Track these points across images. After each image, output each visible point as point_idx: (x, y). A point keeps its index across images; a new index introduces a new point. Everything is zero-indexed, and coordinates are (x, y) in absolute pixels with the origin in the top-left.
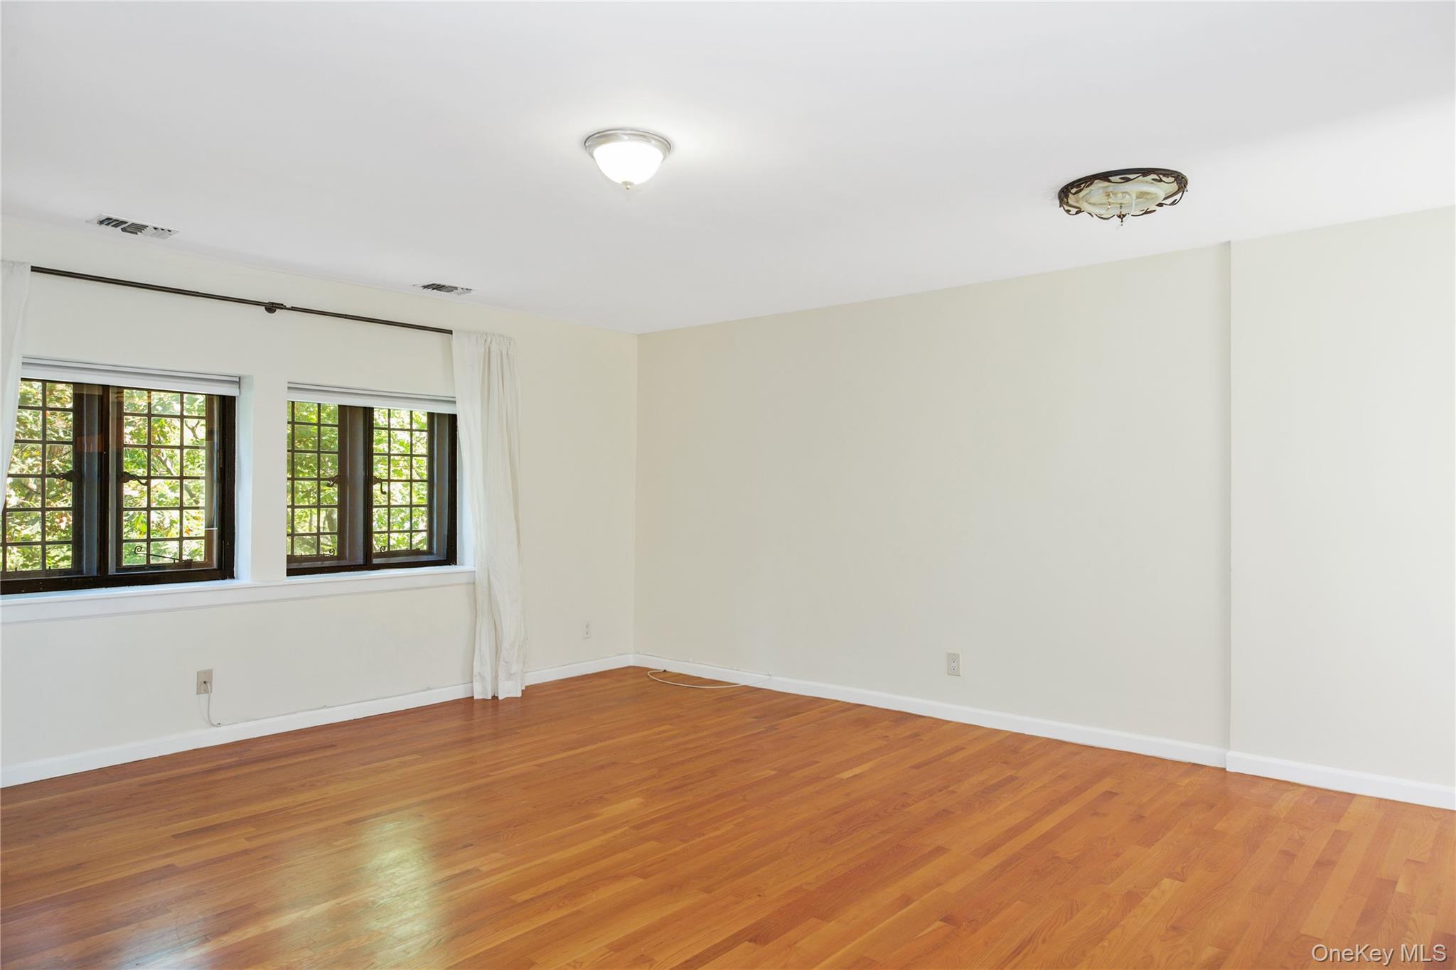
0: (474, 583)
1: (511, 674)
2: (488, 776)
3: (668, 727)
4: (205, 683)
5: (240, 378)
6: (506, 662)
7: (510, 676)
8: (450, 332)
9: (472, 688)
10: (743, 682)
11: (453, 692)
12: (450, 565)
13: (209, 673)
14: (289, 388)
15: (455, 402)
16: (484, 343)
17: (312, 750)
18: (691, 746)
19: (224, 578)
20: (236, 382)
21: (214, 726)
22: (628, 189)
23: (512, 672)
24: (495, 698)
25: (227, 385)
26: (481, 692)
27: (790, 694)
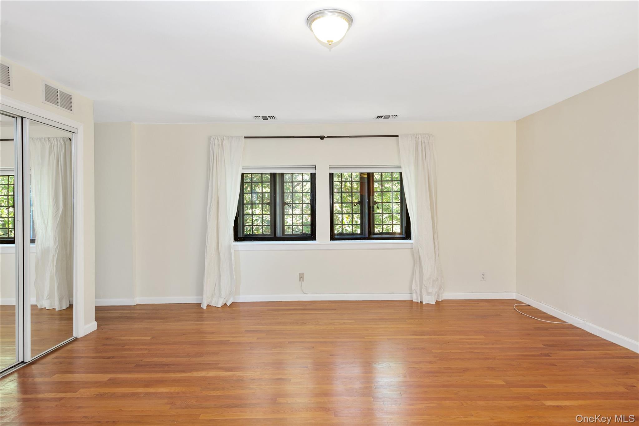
0: (413, 249)
1: (429, 293)
2: (364, 338)
3: (482, 337)
4: (302, 277)
5: (316, 166)
6: (426, 287)
7: (429, 294)
8: (397, 136)
9: (412, 295)
10: (570, 322)
11: (404, 296)
12: (407, 240)
13: (303, 274)
14: (330, 168)
15: (401, 167)
16: (415, 139)
17: (327, 310)
18: (476, 351)
19: (312, 240)
20: (314, 167)
21: (305, 294)
22: (330, 44)
23: (429, 292)
24: (421, 302)
25: (312, 169)
26: (415, 299)
27: (597, 336)
